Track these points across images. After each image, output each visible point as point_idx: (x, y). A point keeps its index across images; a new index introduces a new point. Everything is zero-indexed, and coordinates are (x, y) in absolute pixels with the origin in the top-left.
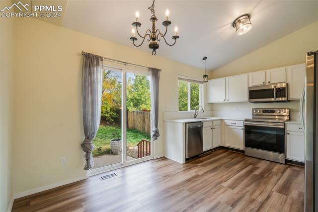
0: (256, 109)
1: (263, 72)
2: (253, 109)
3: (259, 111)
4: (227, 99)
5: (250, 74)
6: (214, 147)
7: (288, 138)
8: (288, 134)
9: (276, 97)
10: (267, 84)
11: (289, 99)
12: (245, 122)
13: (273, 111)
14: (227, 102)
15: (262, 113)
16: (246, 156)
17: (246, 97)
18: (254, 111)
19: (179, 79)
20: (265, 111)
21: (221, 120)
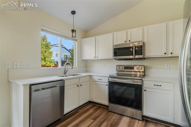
0: (119, 66)
1: (125, 32)
2: (117, 66)
3: (121, 68)
4: (97, 56)
5: (115, 33)
6: (80, 105)
7: (145, 94)
8: (145, 90)
9: (135, 55)
10: (128, 42)
11: (145, 57)
12: (110, 79)
13: (132, 68)
14: (97, 59)
15: (123, 69)
16: (110, 111)
17: (111, 55)
18: (118, 68)
19: (42, 30)
20: (126, 68)
21: (90, 76)
